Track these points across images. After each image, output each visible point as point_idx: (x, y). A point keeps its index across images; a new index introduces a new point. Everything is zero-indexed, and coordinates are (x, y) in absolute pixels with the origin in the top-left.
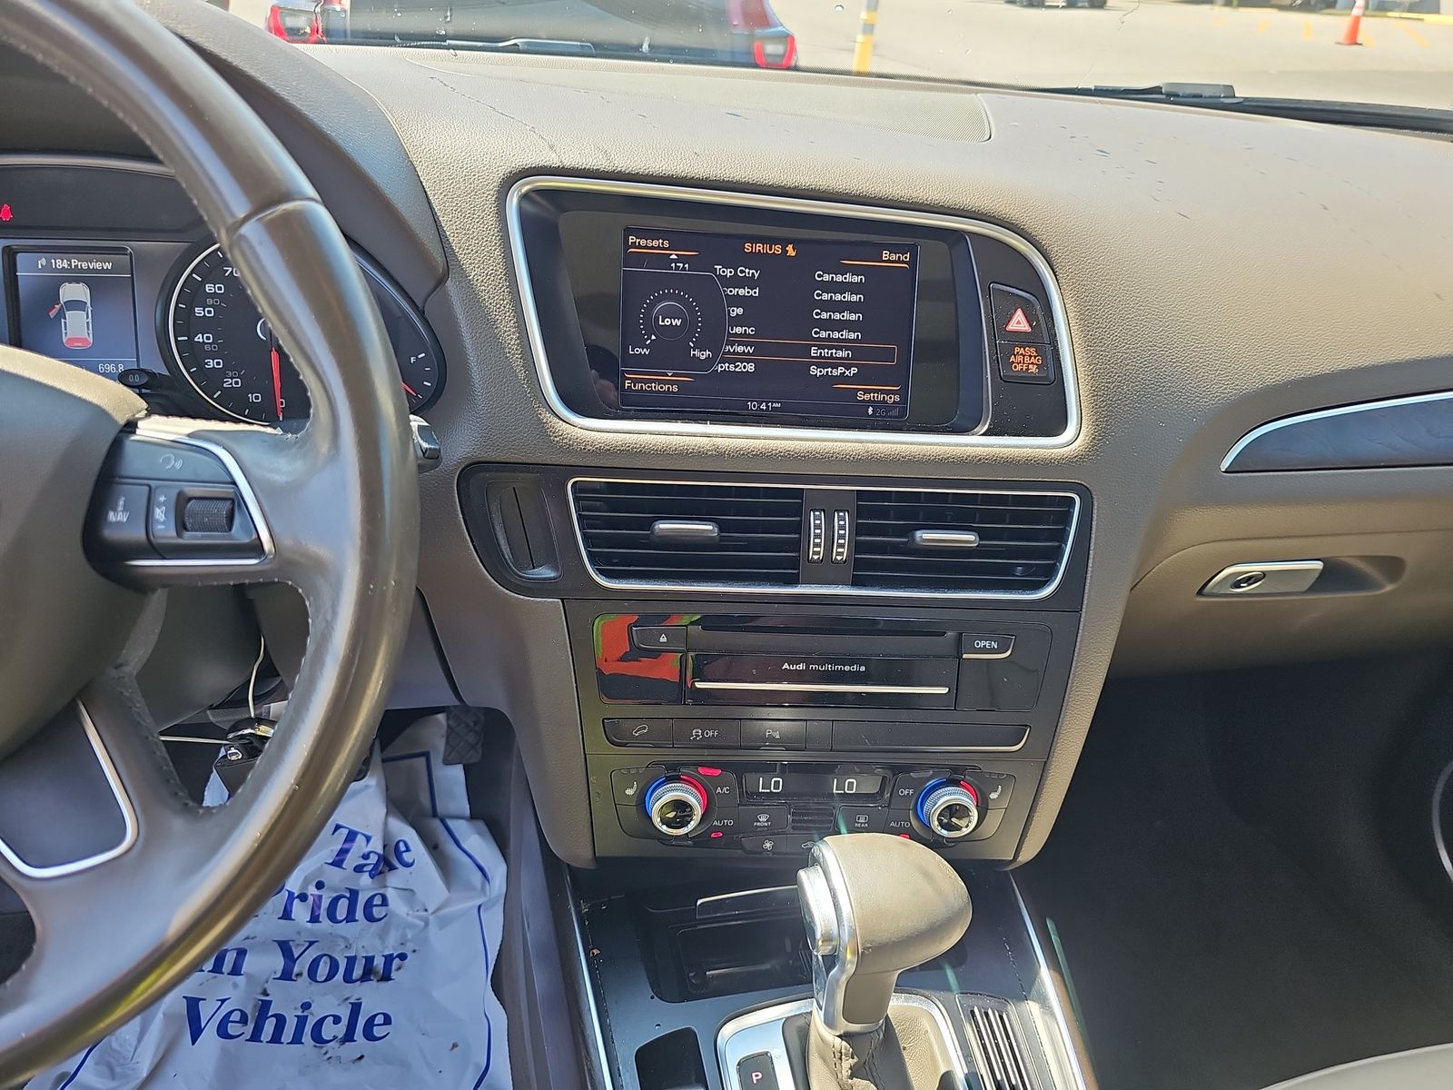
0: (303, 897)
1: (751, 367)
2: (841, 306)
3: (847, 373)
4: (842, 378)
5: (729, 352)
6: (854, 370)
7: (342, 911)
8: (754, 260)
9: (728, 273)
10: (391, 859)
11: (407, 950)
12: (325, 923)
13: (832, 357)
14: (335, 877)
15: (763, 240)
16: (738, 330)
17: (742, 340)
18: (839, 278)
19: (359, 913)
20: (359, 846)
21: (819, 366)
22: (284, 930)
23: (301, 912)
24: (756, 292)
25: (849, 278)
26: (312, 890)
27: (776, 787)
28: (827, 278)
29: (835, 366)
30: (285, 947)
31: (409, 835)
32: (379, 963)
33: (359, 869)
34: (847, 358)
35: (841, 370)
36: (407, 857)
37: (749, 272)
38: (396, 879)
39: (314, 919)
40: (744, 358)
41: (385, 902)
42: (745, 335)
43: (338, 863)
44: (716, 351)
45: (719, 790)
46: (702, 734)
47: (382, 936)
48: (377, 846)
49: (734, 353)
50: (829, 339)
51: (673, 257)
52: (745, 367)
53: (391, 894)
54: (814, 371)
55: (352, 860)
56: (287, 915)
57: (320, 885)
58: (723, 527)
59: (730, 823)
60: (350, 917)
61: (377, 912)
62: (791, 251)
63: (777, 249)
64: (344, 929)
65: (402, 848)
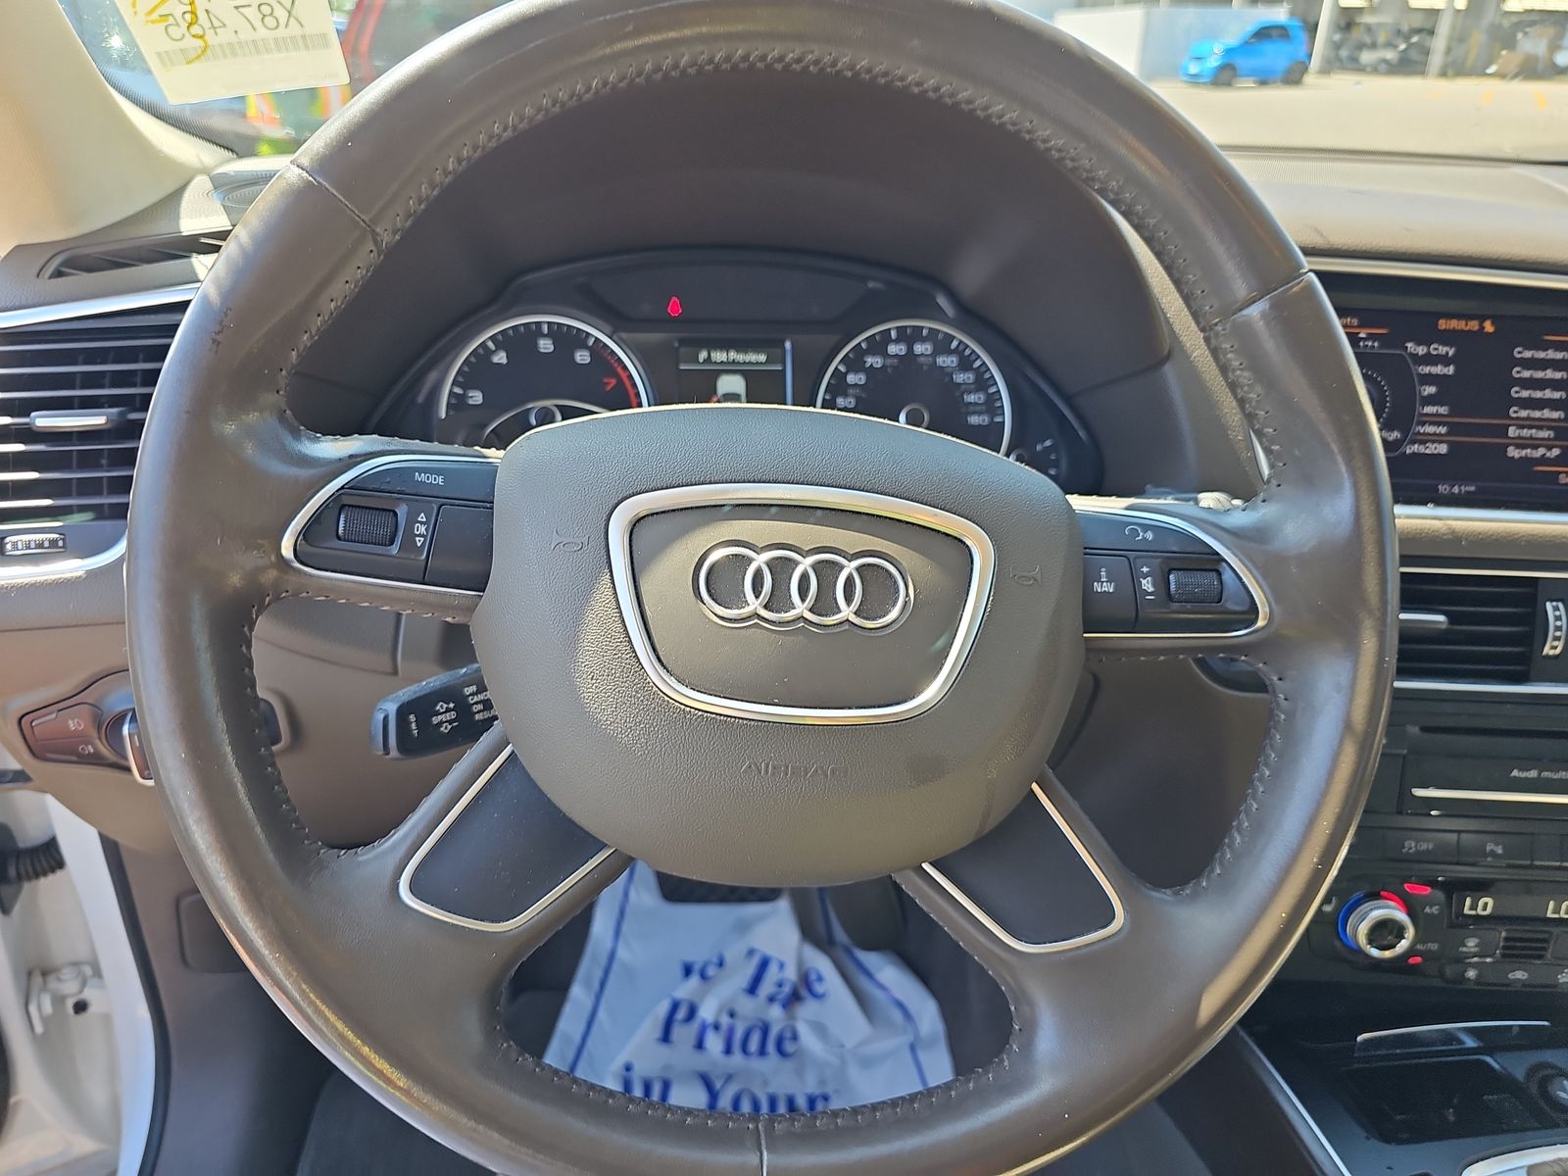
0: (716, 1027)
1: (1443, 449)
2: (1541, 384)
3: (1548, 455)
4: (1543, 461)
5: (1419, 433)
6: (1556, 452)
7: (754, 1045)
8: (1447, 338)
9: (1421, 350)
10: (802, 990)
11: (829, 1090)
12: (737, 1057)
13: (1531, 438)
14: (748, 1007)
15: (1458, 316)
16: (1428, 409)
17: (1436, 420)
18: (1541, 355)
19: (771, 1047)
20: (772, 974)
21: (1519, 446)
22: (700, 1062)
23: (714, 1043)
24: (1451, 370)
25: (1551, 354)
26: (725, 1020)
27: (1485, 908)
28: (1528, 354)
29: (1535, 447)
30: (707, 1081)
31: (821, 963)
32: (801, 1102)
33: (771, 999)
34: (1549, 439)
35: (1541, 451)
36: (819, 988)
37: (1443, 350)
38: (807, 1010)
39: (728, 1051)
40: (1436, 438)
41: (795, 1037)
42: (1437, 415)
43: (753, 989)
44: (1405, 432)
45: (1427, 910)
46: (1416, 846)
47: (800, 1073)
48: (791, 974)
49: (1424, 434)
50: (1528, 418)
51: (1362, 335)
52: (1436, 448)
53: (802, 1029)
54: (1513, 452)
55: (767, 988)
56: (700, 1045)
57: (732, 1015)
58: (1453, 618)
59: (1434, 946)
60: (762, 1051)
61: (789, 1047)
62: (1489, 327)
63: (1474, 325)
64: (757, 1064)
65: (813, 977)
